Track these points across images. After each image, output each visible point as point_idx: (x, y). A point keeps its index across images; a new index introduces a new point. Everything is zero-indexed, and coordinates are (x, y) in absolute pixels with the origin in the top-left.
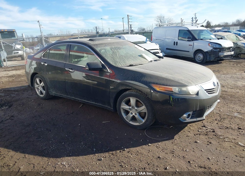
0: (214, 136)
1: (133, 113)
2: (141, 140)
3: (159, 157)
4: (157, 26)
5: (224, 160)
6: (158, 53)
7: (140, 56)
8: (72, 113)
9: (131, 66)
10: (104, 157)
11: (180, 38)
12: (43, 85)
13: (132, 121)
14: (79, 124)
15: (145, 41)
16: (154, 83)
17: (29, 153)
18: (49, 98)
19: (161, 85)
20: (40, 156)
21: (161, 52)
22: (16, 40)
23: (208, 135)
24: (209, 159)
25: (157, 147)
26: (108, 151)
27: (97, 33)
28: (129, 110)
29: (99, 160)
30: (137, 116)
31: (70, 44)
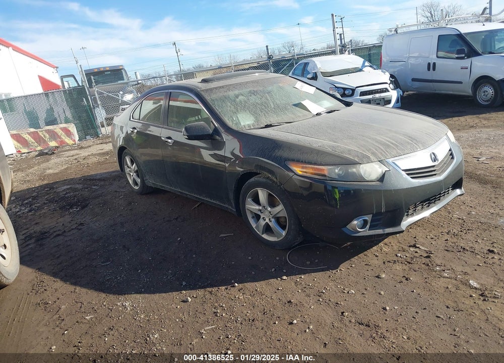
0: (423, 266)
1: (267, 219)
2: (273, 270)
3: (290, 302)
4: (391, 31)
5: (416, 314)
6: (386, 90)
7: (296, 105)
8: (177, 219)
9: (267, 126)
10: (195, 296)
11: (441, 54)
12: (136, 169)
13: (267, 234)
14: (179, 239)
15: (360, 66)
16: (293, 160)
17: (82, 286)
18: (148, 191)
19: (305, 163)
20: (96, 290)
21: (394, 89)
22: (125, 85)
23: (412, 263)
24: (385, 309)
25: (296, 282)
26: (204, 287)
27: (270, 57)
28: (259, 213)
29: (183, 301)
30: (273, 224)
31: (170, 91)
